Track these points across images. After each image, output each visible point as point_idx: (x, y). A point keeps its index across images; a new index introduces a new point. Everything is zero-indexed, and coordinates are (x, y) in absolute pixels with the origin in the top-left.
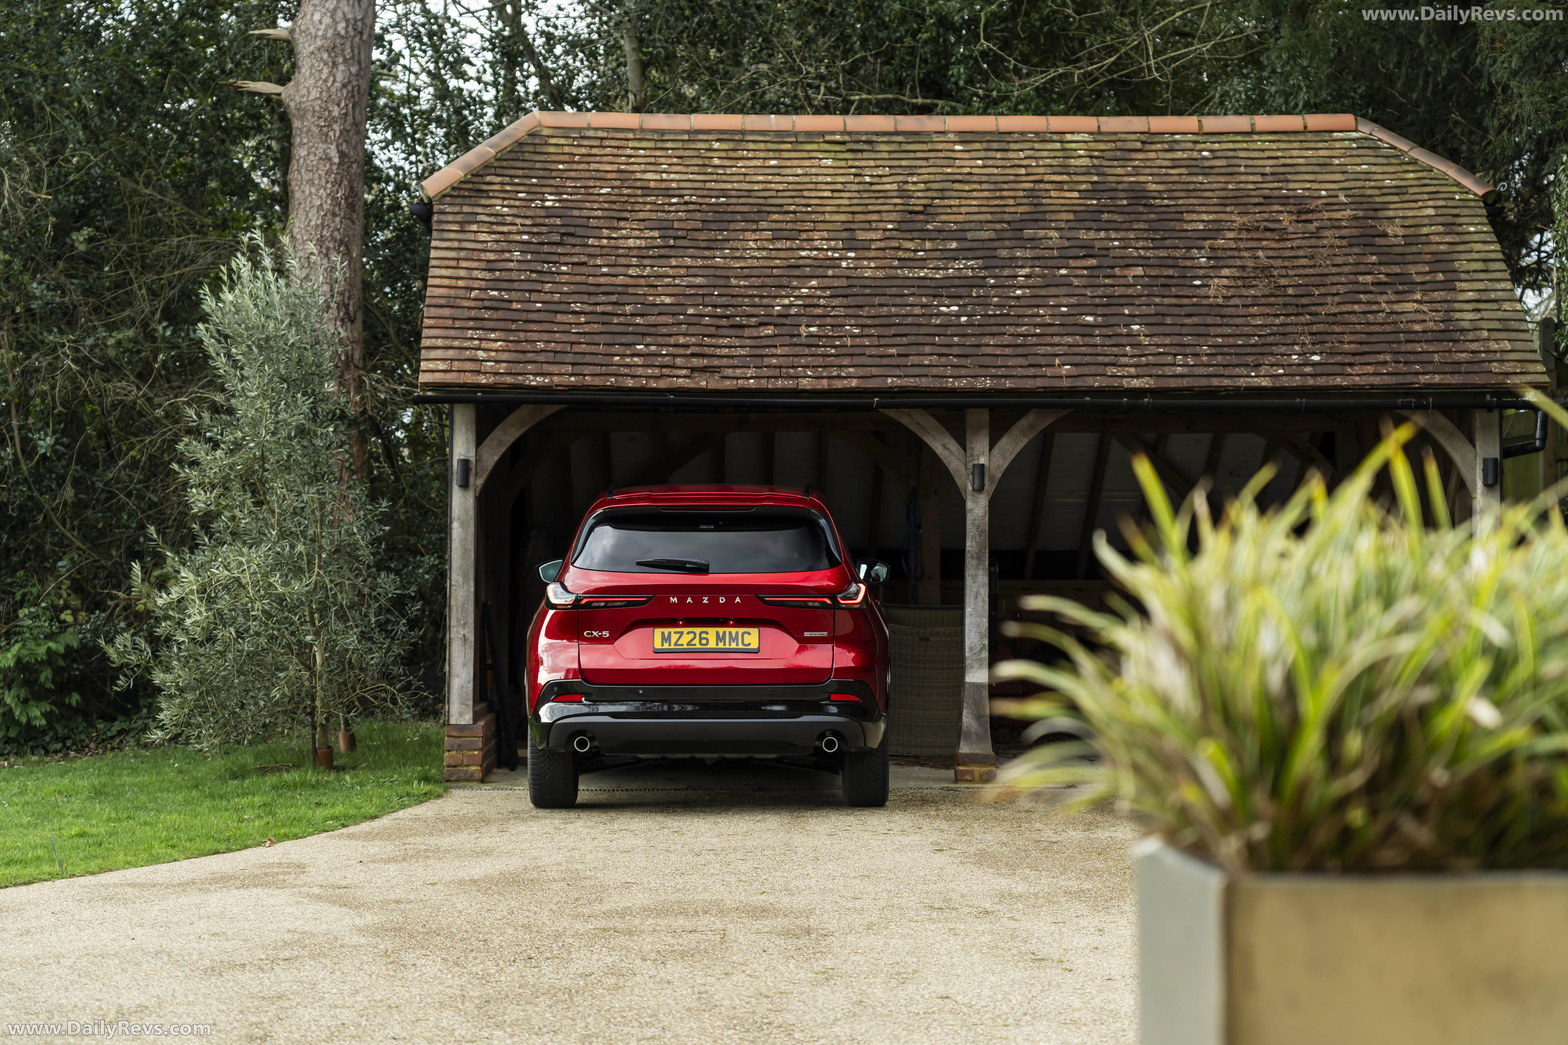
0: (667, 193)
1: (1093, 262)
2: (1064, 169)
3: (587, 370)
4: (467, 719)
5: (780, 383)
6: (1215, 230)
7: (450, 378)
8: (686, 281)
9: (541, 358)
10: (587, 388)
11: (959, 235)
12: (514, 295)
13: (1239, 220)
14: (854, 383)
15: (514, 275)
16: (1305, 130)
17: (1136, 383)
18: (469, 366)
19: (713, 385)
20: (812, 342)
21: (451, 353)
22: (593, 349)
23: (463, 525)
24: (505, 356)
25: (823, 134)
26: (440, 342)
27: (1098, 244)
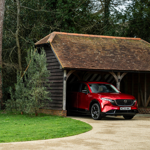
0: (75, 43)
1: (125, 55)
2: (115, 43)
3: (81, 66)
4: (65, 109)
5: (102, 69)
6: (134, 52)
7: (67, 67)
8: (84, 55)
9: (75, 64)
10: (82, 68)
11: (109, 51)
12: (68, 56)
13: (136, 51)
14: (109, 69)
15: (66, 54)
16: (136, 40)
17: (137, 70)
18: (68, 65)
19: (95, 69)
20: (102, 63)
21: (65, 63)
22: (80, 63)
23: (65, 85)
24: (71, 64)
25: (87, 37)
26: (63, 62)
27: (124, 53)
